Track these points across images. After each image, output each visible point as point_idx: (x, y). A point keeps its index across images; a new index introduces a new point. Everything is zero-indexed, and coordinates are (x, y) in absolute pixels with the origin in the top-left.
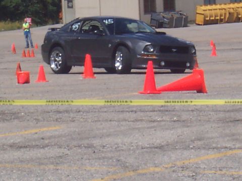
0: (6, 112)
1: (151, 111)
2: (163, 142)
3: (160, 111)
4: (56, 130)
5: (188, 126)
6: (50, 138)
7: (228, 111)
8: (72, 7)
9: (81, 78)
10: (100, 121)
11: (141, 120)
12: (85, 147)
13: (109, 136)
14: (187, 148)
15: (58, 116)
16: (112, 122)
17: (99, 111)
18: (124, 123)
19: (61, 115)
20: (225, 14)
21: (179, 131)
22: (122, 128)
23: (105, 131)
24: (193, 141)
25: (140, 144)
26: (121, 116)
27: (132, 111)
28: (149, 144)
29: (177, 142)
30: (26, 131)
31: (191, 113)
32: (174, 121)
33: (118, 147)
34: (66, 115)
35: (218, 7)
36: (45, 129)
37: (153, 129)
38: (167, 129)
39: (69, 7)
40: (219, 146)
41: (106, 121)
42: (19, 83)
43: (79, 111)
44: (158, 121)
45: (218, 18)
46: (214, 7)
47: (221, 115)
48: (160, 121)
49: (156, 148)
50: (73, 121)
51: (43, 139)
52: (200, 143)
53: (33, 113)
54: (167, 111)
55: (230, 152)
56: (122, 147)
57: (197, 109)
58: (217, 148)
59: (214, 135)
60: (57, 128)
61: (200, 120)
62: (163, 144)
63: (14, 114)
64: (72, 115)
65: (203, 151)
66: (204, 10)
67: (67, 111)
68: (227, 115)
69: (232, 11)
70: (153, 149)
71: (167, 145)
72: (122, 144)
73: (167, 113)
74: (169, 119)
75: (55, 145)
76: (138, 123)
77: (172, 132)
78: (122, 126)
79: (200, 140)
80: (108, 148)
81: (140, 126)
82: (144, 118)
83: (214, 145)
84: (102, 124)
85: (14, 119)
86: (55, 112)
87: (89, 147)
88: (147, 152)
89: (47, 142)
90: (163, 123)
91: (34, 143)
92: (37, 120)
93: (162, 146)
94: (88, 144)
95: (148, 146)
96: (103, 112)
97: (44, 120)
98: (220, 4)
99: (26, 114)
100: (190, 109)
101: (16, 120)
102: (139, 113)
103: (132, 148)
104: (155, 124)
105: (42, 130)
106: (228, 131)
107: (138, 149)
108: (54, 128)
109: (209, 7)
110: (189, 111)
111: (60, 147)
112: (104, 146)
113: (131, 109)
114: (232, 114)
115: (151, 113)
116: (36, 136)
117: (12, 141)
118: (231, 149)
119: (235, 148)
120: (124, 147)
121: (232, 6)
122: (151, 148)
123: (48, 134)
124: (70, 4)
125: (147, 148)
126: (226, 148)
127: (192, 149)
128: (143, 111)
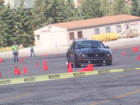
0: (9, 88)
1: (70, 84)
2: (74, 98)
3: (74, 84)
4: (29, 96)
5: (85, 90)
6: (25, 99)
7: (103, 82)
8: (39, 39)
9: (42, 70)
10: (48, 90)
11: (66, 89)
12: (41, 103)
13: (51, 97)
14: (84, 101)
15: (31, 88)
16: (53, 90)
17: (48, 85)
18: (58, 90)
19: (32, 88)
20: (104, 38)
21: (81, 93)
22: (57, 93)
23: (49, 95)
24: (86, 97)
25: (64, 100)
26: (57, 87)
27: (62, 85)
28: (68, 100)
29: (80, 98)
30: (16, 97)
31: (87, 84)
32: (80, 88)
33: (55, 102)
34: (34, 88)
35: (101, 35)
36: (24, 95)
37: (70, 93)
38: (76, 92)
39: (38, 39)
40: (97, 99)
41: (51, 90)
42: (15, 74)
43: (40, 86)
44: (73, 89)
45: (101, 40)
46: (99, 35)
47: (100, 84)
48: (74, 89)
49: (71, 101)
50: (37, 91)
51: (23, 100)
52: (89, 98)
53: (20, 88)
54: (77, 83)
55: (102, 101)
56: (56, 102)
57: (90, 82)
58: (96, 100)
59: (96, 94)
60: (29, 94)
61: (91, 87)
62: (74, 99)
63: (12, 89)
64: (36, 88)
65: (91, 102)
66: (95, 37)
67: (35, 86)
68: (103, 84)
69: (107, 37)
70: (69, 102)
71: (75, 100)
72: (56, 100)
73: (77, 84)
74: (77, 88)
75: (28, 103)
76: (64, 90)
77: (78, 93)
78: (57, 92)
79: (90, 96)
80: (50, 102)
81: (65, 92)
82: (67, 88)
83: (95, 99)
84: (48, 92)
85: (12, 91)
86: (29, 87)
87: (42, 103)
88: (66, 103)
89: (24, 101)
90: (75, 89)
91: (19, 102)
92: (22, 91)
93: (73, 100)
94: (42, 101)
95: (67, 100)
96: (50, 86)
97: (24, 91)
98: (102, 34)
99: (17, 88)
100: (87, 82)
101: (12, 92)
102: (65, 85)
103: (60, 102)
104: (71, 90)
105: (23, 96)
106: (102, 92)
107: (63, 102)
108: (28, 95)
109: (97, 36)
110: (86, 83)
111: (30, 104)
112: (48, 102)
113: (62, 84)
114: (105, 83)
115: (70, 85)
116: (20, 99)
117: (9, 102)
118: (103, 100)
119: (104, 99)
120: (57, 102)
121: (107, 34)
122: (68, 101)
123: (25, 97)
124: (38, 38)
125: (67, 101)
126: (100, 99)
127: (86, 101)
128: (67, 84)
